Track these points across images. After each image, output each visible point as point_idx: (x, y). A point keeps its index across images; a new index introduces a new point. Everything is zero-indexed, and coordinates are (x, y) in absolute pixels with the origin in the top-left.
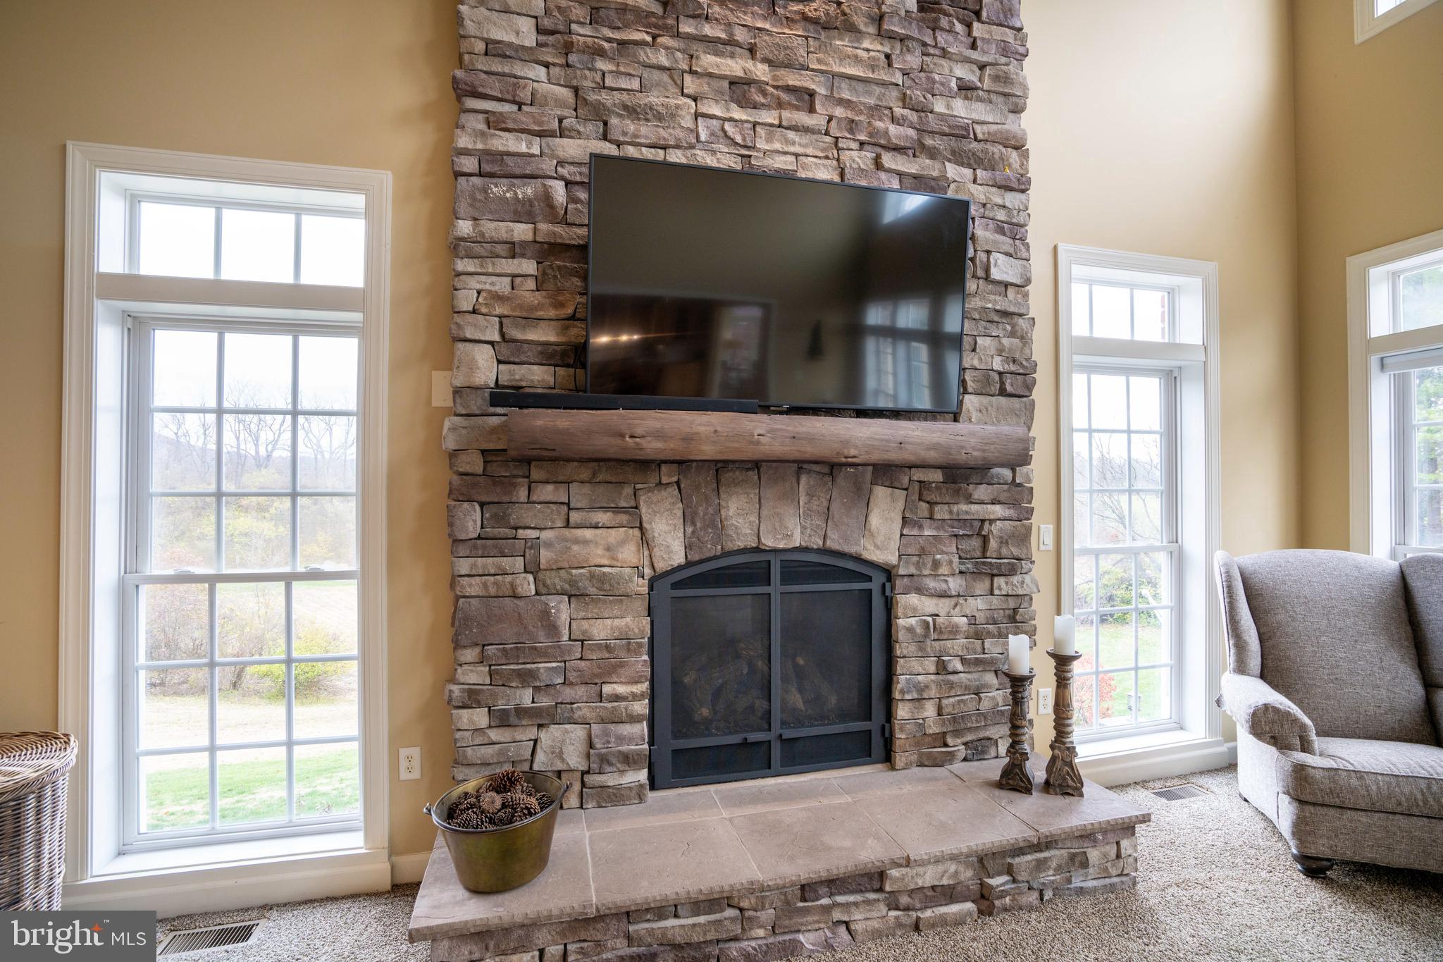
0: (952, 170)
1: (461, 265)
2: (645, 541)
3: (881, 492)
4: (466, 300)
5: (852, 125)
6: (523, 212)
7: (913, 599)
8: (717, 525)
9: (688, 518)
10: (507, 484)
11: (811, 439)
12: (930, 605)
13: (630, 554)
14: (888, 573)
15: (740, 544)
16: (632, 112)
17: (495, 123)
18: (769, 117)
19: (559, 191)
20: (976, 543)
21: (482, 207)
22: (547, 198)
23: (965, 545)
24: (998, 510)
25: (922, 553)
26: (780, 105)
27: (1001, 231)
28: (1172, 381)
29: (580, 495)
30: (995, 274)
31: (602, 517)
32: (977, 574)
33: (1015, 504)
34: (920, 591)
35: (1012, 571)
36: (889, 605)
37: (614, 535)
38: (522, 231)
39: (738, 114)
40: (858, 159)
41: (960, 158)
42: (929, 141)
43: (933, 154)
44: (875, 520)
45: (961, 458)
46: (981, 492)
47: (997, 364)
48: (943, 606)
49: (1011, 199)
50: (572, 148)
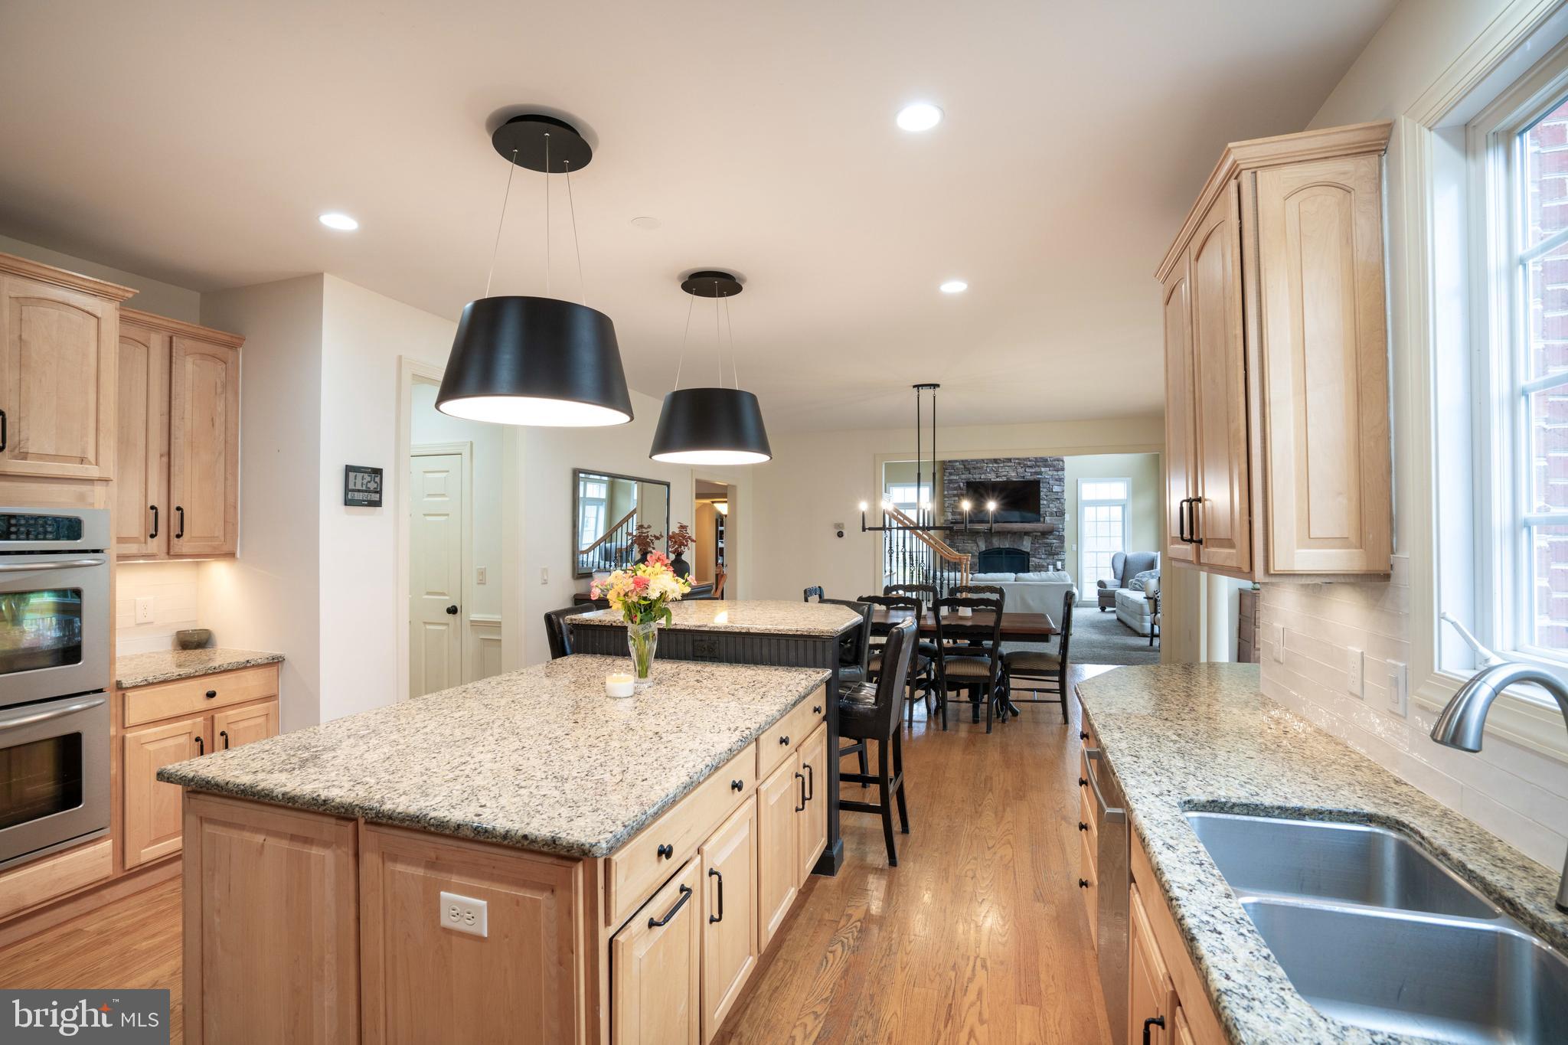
0: (1043, 469)
1: (946, 499)
2: (978, 546)
3: (1025, 537)
4: (946, 505)
5: (1019, 464)
6: (955, 489)
7: (1033, 559)
8: (991, 543)
9: (986, 541)
10: (954, 536)
11: (1007, 528)
12: (1037, 560)
13: (975, 548)
14: (1028, 553)
15: (995, 547)
16: (975, 468)
17: (951, 474)
18: (1002, 465)
19: (962, 485)
20: (1050, 548)
21: (949, 489)
22: (959, 486)
23: (1047, 549)
24: (1055, 541)
25: (1035, 550)
26: (1004, 462)
27: (1057, 480)
28: (1124, 507)
29: (966, 538)
30: (1054, 490)
31: (970, 542)
32: (1050, 555)
33: (1059, 539)
34: (1035, 557)
35: (1057, 554)
36: (1029, 560)
37: (972, 545)
38: (955, 492)
39: (995, 465)
40: (1021, 470)
41: (1046, 466)
42: (1038, 464)
43: (1039, 466)
44: (1025, 543)
45: (1045, 530)
46: (1051, 537)
47: (1055, 510)
48: (1041, 561)
49: (1060, 473)
50: (963, 476)
